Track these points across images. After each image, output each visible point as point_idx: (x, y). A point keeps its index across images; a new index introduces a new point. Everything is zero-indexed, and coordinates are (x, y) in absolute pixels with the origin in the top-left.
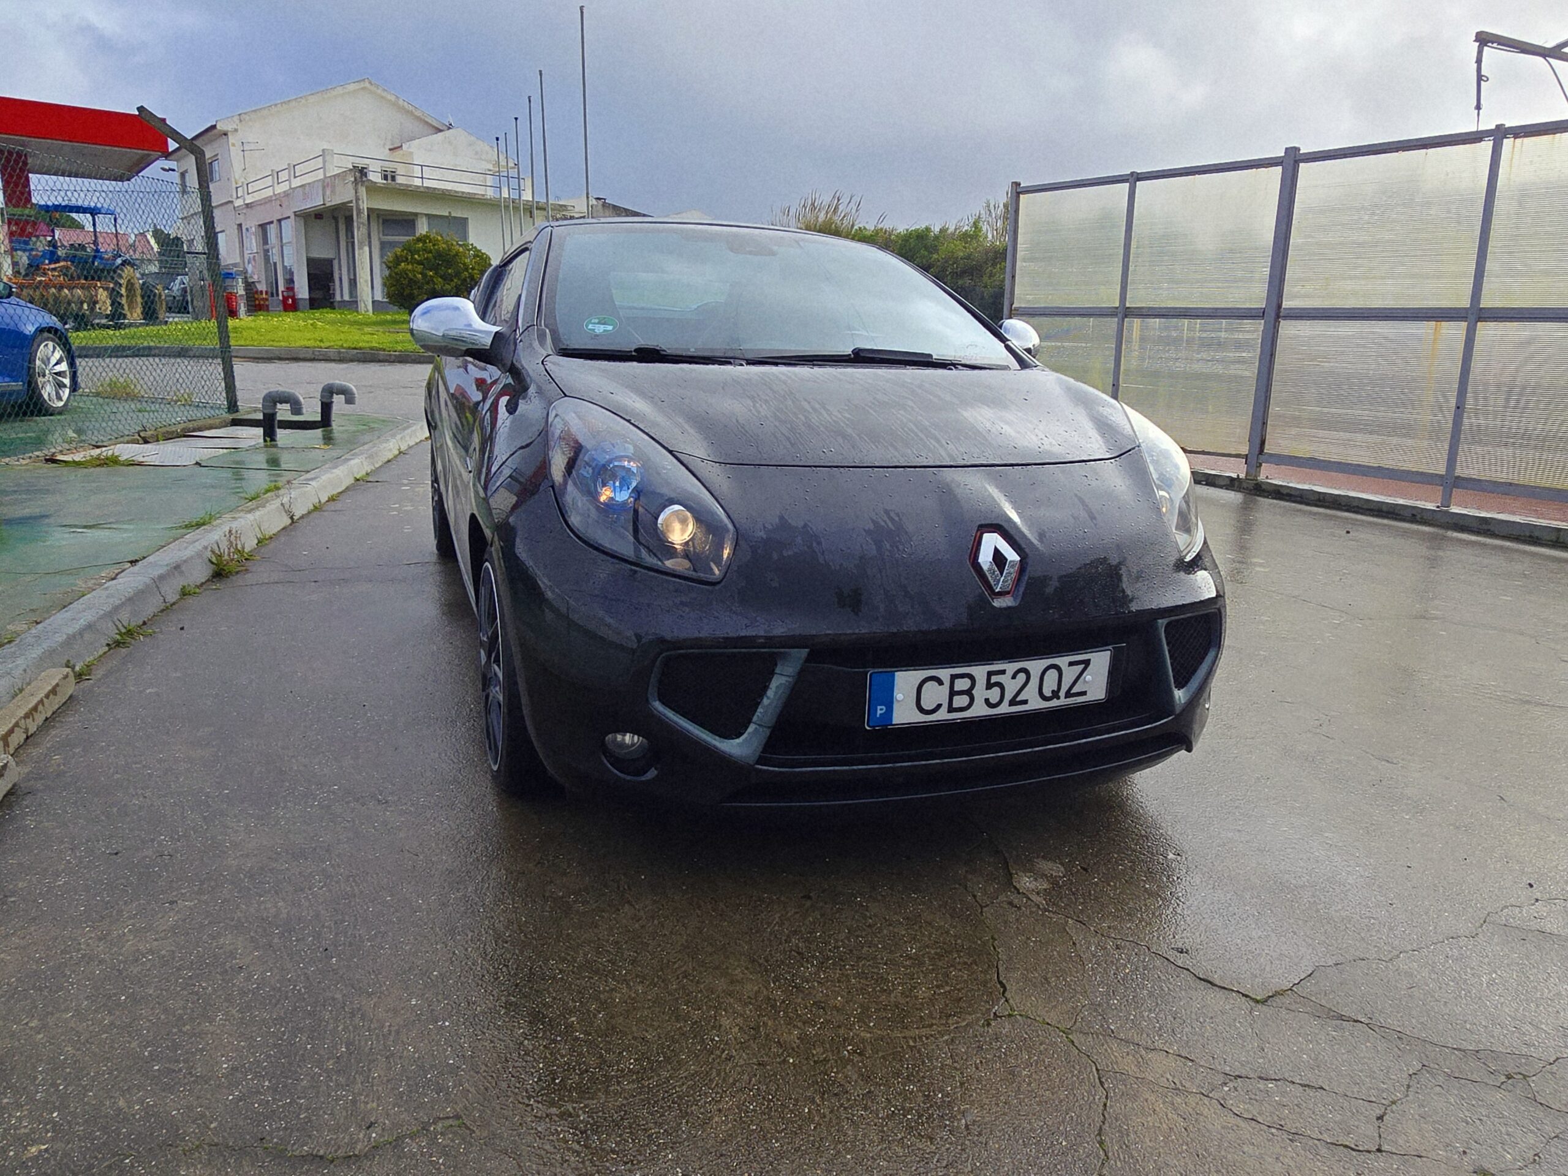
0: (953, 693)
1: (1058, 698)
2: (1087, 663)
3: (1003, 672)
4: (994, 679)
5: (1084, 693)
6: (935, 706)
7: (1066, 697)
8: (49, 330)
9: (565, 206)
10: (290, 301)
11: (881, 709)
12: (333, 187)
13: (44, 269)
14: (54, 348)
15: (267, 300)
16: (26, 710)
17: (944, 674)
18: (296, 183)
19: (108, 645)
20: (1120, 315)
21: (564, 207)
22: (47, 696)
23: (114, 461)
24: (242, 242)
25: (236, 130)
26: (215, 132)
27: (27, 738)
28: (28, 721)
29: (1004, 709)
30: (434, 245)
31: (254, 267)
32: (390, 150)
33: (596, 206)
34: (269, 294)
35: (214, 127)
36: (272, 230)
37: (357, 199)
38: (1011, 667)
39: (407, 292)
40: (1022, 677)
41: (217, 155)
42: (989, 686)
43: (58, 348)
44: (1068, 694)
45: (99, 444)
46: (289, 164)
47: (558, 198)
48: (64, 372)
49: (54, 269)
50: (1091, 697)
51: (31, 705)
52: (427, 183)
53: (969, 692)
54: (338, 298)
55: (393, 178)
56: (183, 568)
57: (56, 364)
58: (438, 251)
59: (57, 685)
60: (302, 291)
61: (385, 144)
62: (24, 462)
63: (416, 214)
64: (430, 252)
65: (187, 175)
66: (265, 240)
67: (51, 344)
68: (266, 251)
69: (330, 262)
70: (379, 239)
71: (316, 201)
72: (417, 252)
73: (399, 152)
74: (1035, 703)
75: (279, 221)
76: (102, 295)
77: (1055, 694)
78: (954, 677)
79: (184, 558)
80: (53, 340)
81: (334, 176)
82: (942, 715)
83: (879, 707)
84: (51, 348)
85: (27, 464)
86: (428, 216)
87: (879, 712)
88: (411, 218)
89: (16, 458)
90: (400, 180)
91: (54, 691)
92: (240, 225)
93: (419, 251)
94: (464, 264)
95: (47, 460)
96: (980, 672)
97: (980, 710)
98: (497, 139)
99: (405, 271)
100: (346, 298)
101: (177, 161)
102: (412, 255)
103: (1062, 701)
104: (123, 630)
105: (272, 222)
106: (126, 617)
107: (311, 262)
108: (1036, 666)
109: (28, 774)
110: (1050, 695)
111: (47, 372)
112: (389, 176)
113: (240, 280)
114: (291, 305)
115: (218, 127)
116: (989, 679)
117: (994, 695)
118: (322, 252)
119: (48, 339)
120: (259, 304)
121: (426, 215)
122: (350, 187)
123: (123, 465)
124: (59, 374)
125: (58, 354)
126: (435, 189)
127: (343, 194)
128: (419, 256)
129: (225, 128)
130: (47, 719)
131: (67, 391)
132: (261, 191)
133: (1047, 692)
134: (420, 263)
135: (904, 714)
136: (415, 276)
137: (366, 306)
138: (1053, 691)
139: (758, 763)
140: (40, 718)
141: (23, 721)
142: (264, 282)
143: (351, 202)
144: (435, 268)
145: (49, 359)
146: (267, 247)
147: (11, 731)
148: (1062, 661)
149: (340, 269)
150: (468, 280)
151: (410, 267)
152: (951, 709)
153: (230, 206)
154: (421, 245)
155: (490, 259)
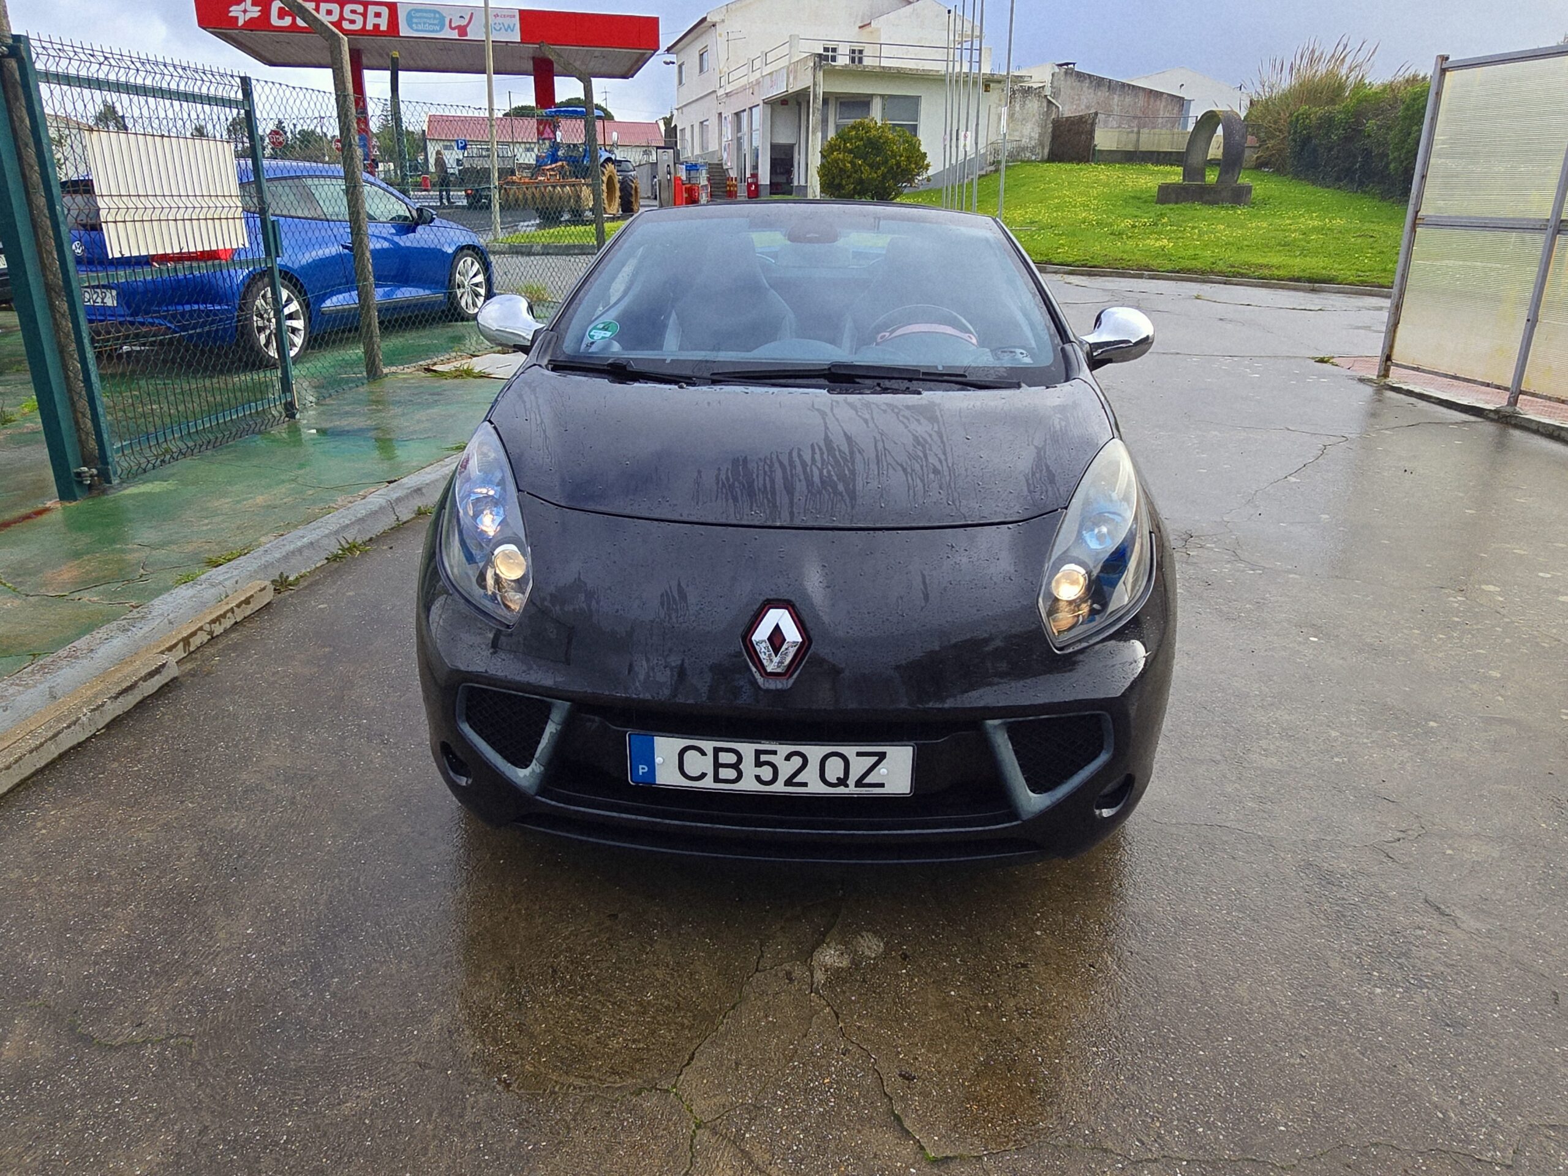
0: (717, 765)
1: (847, 786)
2: (882, 756)
3: (775, 753)
4: (763, 758)
5: (882, 785)
6: (700, 774)
7: (856, 786)
8: (468, 247)
9: (1021, 77)
10: (753, 188)
11: (643, 769)
12: (796, 72)
13: (543, 170)
14: (473, 263)
15: (736, 186)
16: (214, 616)
17: (708, 746)
18: (767, 70)
19: (327, 559)
20: (1550, 231)
21: (1019, 79)
22: (238, 606)
23: (468, 373)
24: (720, 130)
25: (723, 21)
26: (705, 24)
27: (213, 638)
28: (213, 625)
29: (779, 787)
30: (866, 133)
31: (728, 154)
32: (860, 27)
33: (1058, 73)
34: (738, 179)
35: (704, 20)
36: (745, 116)
37: (815, 84)
38: (784, 749)
39: (837, 181)
40: (797, 761)
41: (706, 46)
42: (759, 764)
43: (476, 263)
44: (859, 783)
45: (476, 354)
46: (762, 52)
47: (1019, 68)
48: (481, 283)
49: (552, 169)
50: (891, 789)
51: (222, 612)
52: (885, 63)
53: (736, 766)
54: (796, 183)
55: (860, 60)
56: (424, 491)
57: (475, 276)
58: (869, 139)
59: (252, 596)
60: (765, 178)
61: (855, 23)
62: (409, 371)
63: (872, 96)
64: (862, 139)
65: (683, 67)
66: (739, 129)
67: (469, 260)
68: (739, 139)
69: (792, 146)
70: (835, 123)
71: (779, 89)
72: (850, 140)
73: (868, 29)
74: (816, 787)
75: (751, 109)
76: (586, 192)
77: (842, 782)
78: (717, 751)
79: (428, 482)
80: (471, 256)
81: (797, 62)
82: (708, 783)
83: (641, 766)
84: (470, 262)
85: (411, 373)
86: (882, 96)
87: (641, 771)
88: (866, 99)
89: (402, 367)
90: (867, 61)
91: (247, 601)
92: (720, 114)
93: (852, 139)
94: (892, 151)
95: (425, 369)
96: (747, 749)
97: (748, 784)
98: (949, 12)
99: (836, 161)
100: (802, 183)
101: (677, 54)
102: (845, 144)
103: (851, 789)
104: (347, 546)
105: (745, 110)
106: (350, 536)
107: (774, 147)
108: (815, 752)
109: (190, 670)
110: (835, 781)
111: (466, 284)
112: (856, 55)
113: (704, 171)
114: (754, 194)
115: (708, 19)
116: (757, 758)
117: (766, 773)
118: (784, 138)
119: (467, 255)
120: (730, 191)
121: (880, 95)
122: (810, 72)
123: (475, 377)
124: (476, 285)
125: (476, 266)
126: (890, 68)
127: (803, 81)
128: (851, 144)
129: (714, 20)
130: (236, 623)
131: (482, 299)
132: (740, 79)
133: (831, 777)
134: (850, 151)
135: (667, 775)
136: (845, 165)
137: (814, 192)
138: (838, 779)
139: (536, 795)
140: (227, 623)
141: (208, 625)
142: (735, 169)
143: (809, 87)
144: (864, 157)
145: (467, 272)
146: (739, 135)
147: (194, 634)
148: (850, 751)
149: (799, 154)
150: (895, 168)
151: (841, 156)
152: (717, 779)
153: (714, 96)
154: (854, 133)
155: (920, 144)
